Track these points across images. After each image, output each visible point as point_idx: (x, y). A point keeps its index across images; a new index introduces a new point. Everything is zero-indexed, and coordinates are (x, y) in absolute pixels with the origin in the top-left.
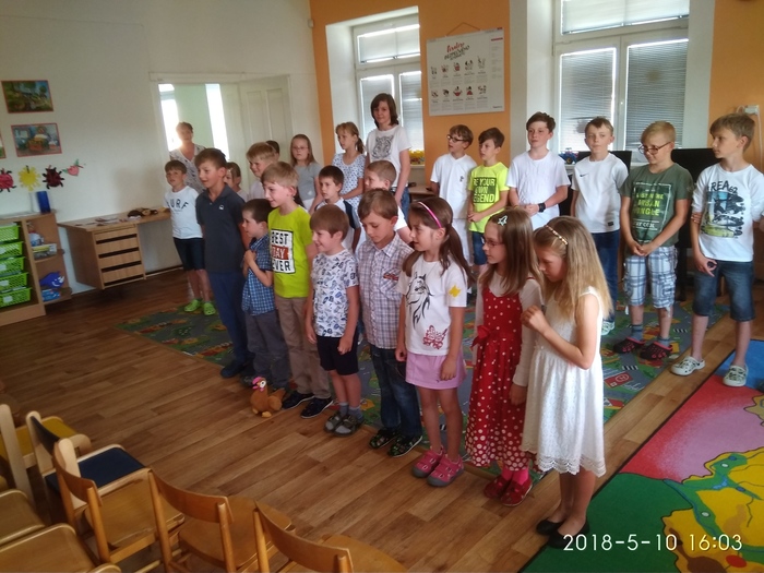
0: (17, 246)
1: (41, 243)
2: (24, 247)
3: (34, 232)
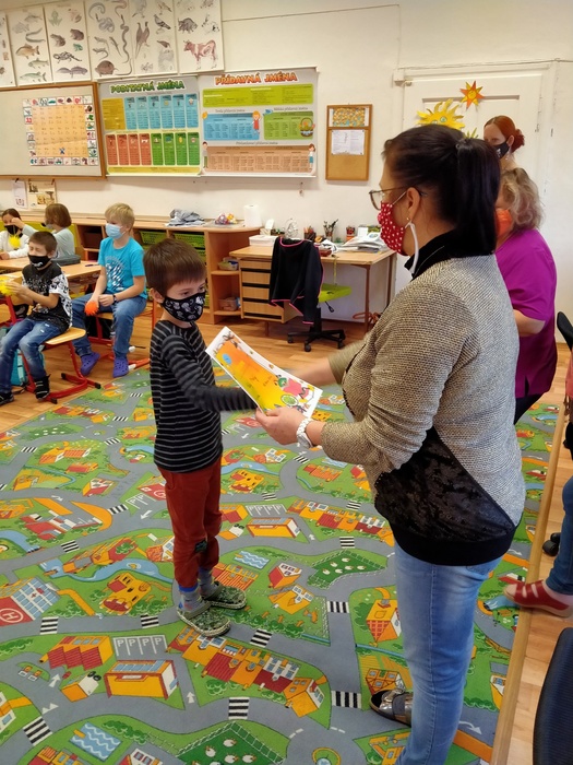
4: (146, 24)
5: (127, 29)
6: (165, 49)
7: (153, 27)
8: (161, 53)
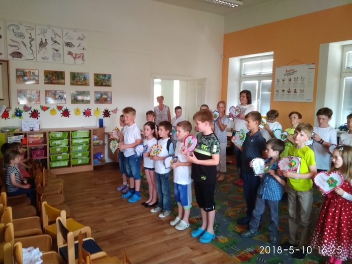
0: (88, 140)
1: (97, 140)
2: (90, 141)
3: (95, 135)
4: (46, 40)
5: (33, 40)
6: (56, 52)
7: (50, 42)
8: (54, 53)
